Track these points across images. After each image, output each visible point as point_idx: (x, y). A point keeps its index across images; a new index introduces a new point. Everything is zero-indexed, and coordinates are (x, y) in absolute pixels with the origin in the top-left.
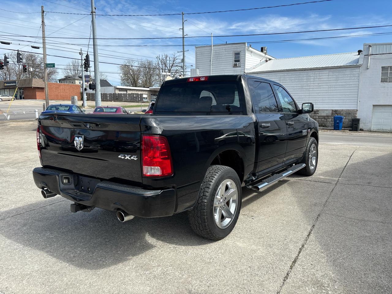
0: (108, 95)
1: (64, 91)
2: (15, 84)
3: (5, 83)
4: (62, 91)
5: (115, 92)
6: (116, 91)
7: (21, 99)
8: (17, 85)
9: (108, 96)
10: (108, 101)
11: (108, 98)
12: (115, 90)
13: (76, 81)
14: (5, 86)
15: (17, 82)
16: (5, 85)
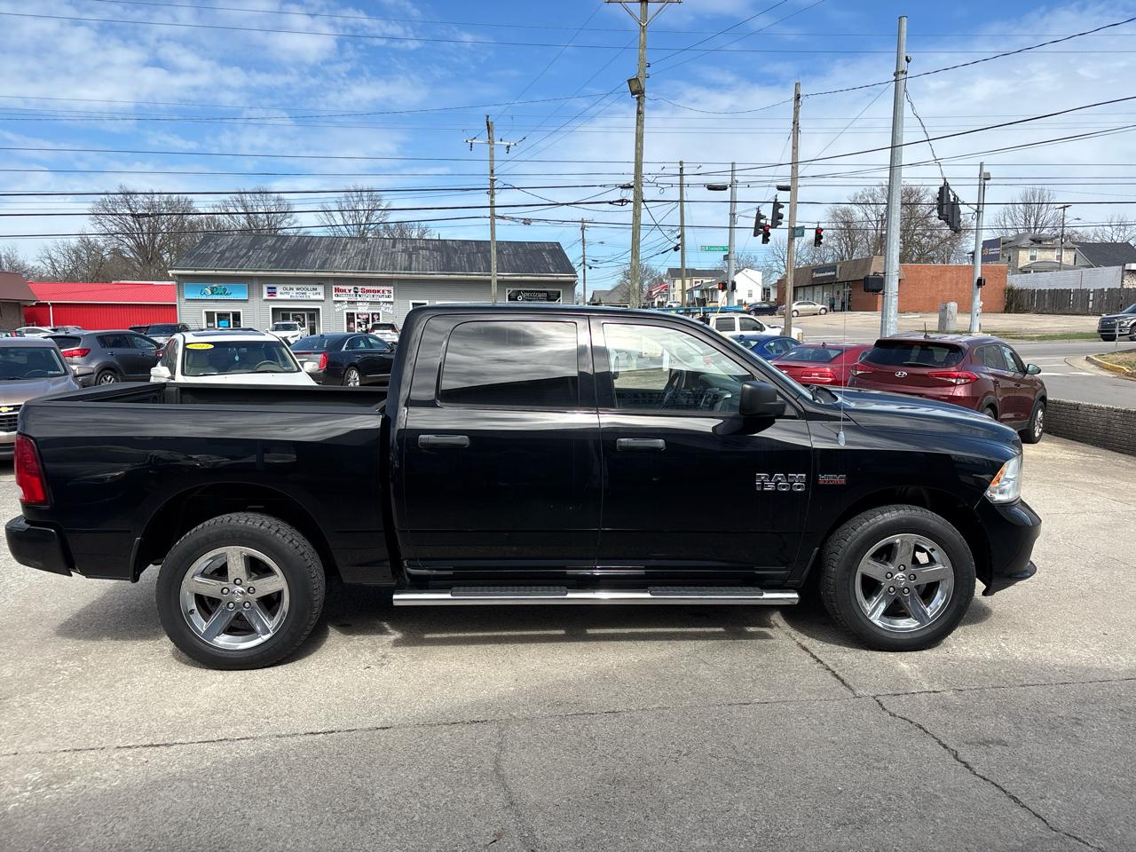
0: (1091, 295)
1: (954, 287)
2: (833, 273)
3: (813, 271)
4: (948, 287)
5: (1122, 285)
6: (1126, 282)
7: (843, 310)
8: (838, 276)
9: (1091, 298)
10: (1088, 314)
11: (1091, 303)
12: (1123, 278)
13: (1020, 252)
14: (813, 279)
15: (838, 267)
16: (816, 275)
